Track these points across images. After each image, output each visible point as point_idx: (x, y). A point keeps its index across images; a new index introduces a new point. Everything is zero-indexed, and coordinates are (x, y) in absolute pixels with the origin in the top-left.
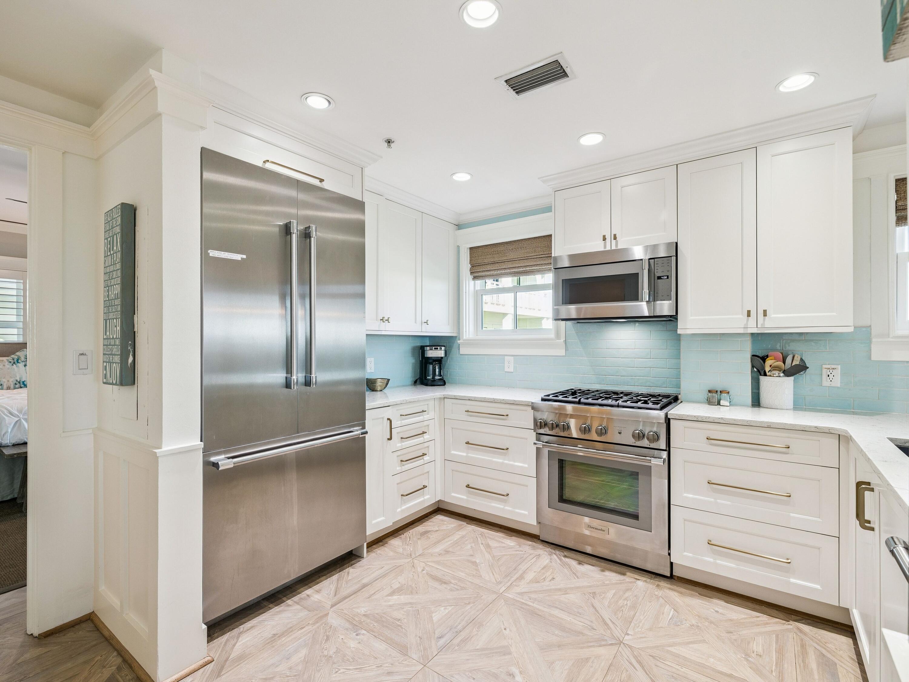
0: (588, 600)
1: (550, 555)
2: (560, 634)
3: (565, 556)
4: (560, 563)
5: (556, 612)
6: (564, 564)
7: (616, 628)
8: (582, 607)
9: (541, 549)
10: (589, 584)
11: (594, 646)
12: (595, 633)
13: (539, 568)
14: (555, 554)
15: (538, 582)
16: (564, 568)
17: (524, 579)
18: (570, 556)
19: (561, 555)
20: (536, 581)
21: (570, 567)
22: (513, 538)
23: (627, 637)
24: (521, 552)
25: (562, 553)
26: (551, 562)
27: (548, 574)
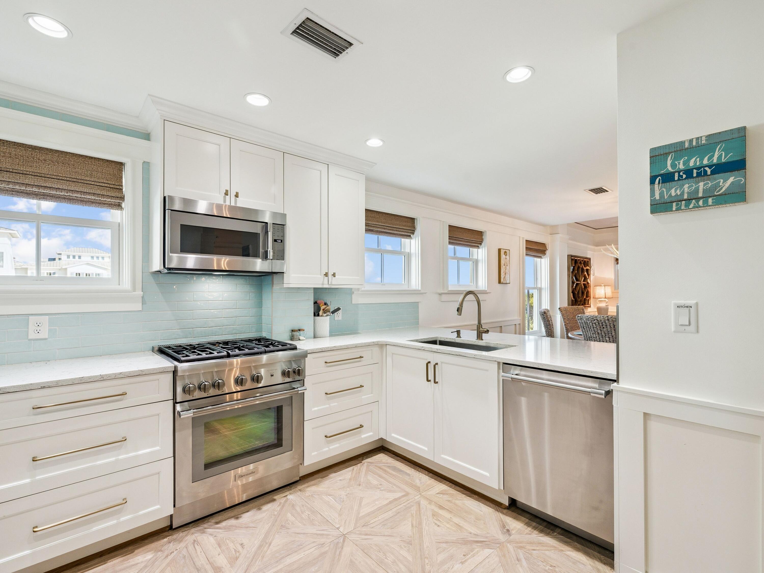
0: (288, 533)
1: (204, 532)
2: (316, 568)
3: (217, 523)
4: (223, 531)
5: (289, 560)
6: (228, 529)
7: (329, 531)
8: (295, 541)
9: (186, 536)
10: (270, 524)
11: (340, 552)
12: (327, 545)
13: (215, 549)
14: (206, 528)
15: (237, 558)
16: (234, 531)
17: (223, 567)
18: (220, 520)
19: (211, 525)
20: (233, 560)
21: (236, 526)
22: (136, 551)
23: (341, 529)
24: (173, 555)
25: (209, 523)
26: (215, 536)
27: (231, 545)
